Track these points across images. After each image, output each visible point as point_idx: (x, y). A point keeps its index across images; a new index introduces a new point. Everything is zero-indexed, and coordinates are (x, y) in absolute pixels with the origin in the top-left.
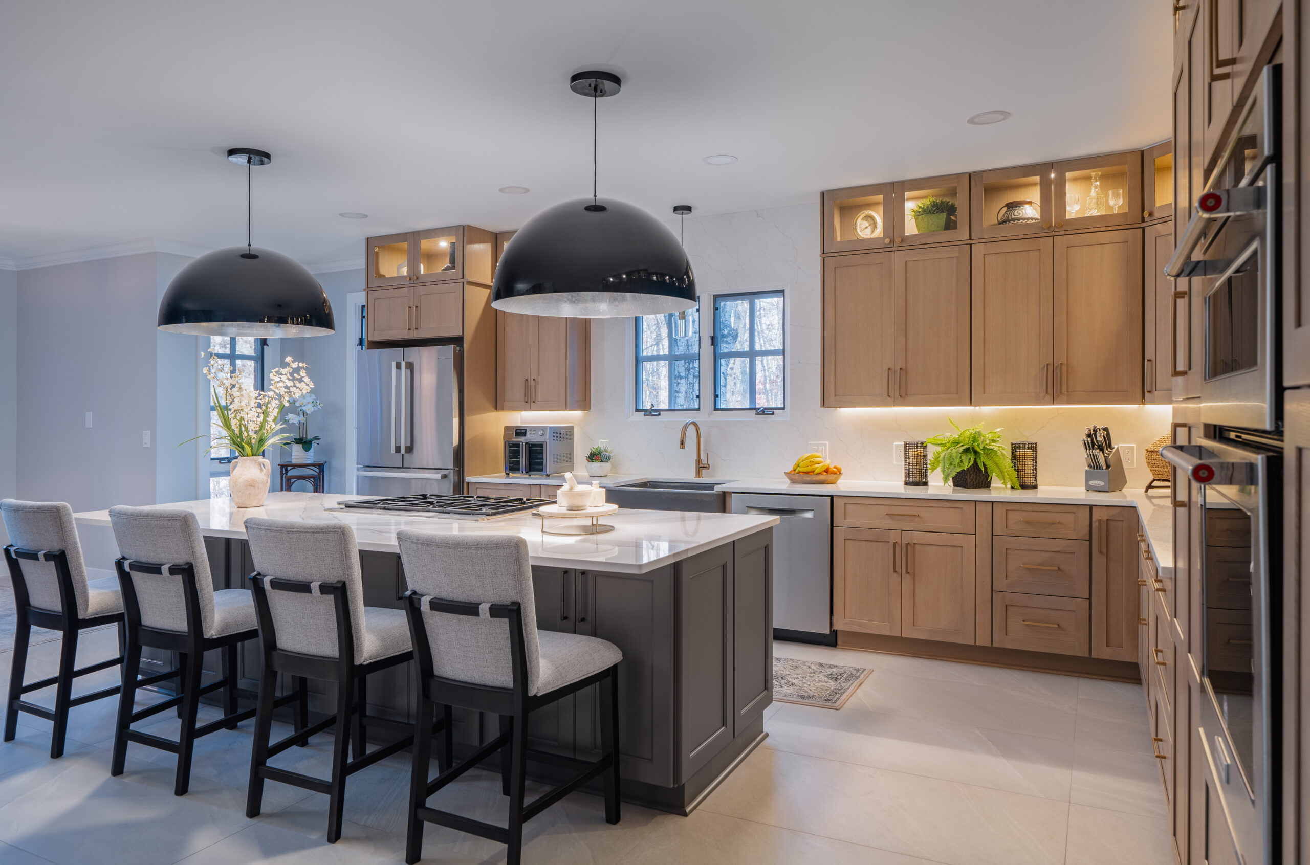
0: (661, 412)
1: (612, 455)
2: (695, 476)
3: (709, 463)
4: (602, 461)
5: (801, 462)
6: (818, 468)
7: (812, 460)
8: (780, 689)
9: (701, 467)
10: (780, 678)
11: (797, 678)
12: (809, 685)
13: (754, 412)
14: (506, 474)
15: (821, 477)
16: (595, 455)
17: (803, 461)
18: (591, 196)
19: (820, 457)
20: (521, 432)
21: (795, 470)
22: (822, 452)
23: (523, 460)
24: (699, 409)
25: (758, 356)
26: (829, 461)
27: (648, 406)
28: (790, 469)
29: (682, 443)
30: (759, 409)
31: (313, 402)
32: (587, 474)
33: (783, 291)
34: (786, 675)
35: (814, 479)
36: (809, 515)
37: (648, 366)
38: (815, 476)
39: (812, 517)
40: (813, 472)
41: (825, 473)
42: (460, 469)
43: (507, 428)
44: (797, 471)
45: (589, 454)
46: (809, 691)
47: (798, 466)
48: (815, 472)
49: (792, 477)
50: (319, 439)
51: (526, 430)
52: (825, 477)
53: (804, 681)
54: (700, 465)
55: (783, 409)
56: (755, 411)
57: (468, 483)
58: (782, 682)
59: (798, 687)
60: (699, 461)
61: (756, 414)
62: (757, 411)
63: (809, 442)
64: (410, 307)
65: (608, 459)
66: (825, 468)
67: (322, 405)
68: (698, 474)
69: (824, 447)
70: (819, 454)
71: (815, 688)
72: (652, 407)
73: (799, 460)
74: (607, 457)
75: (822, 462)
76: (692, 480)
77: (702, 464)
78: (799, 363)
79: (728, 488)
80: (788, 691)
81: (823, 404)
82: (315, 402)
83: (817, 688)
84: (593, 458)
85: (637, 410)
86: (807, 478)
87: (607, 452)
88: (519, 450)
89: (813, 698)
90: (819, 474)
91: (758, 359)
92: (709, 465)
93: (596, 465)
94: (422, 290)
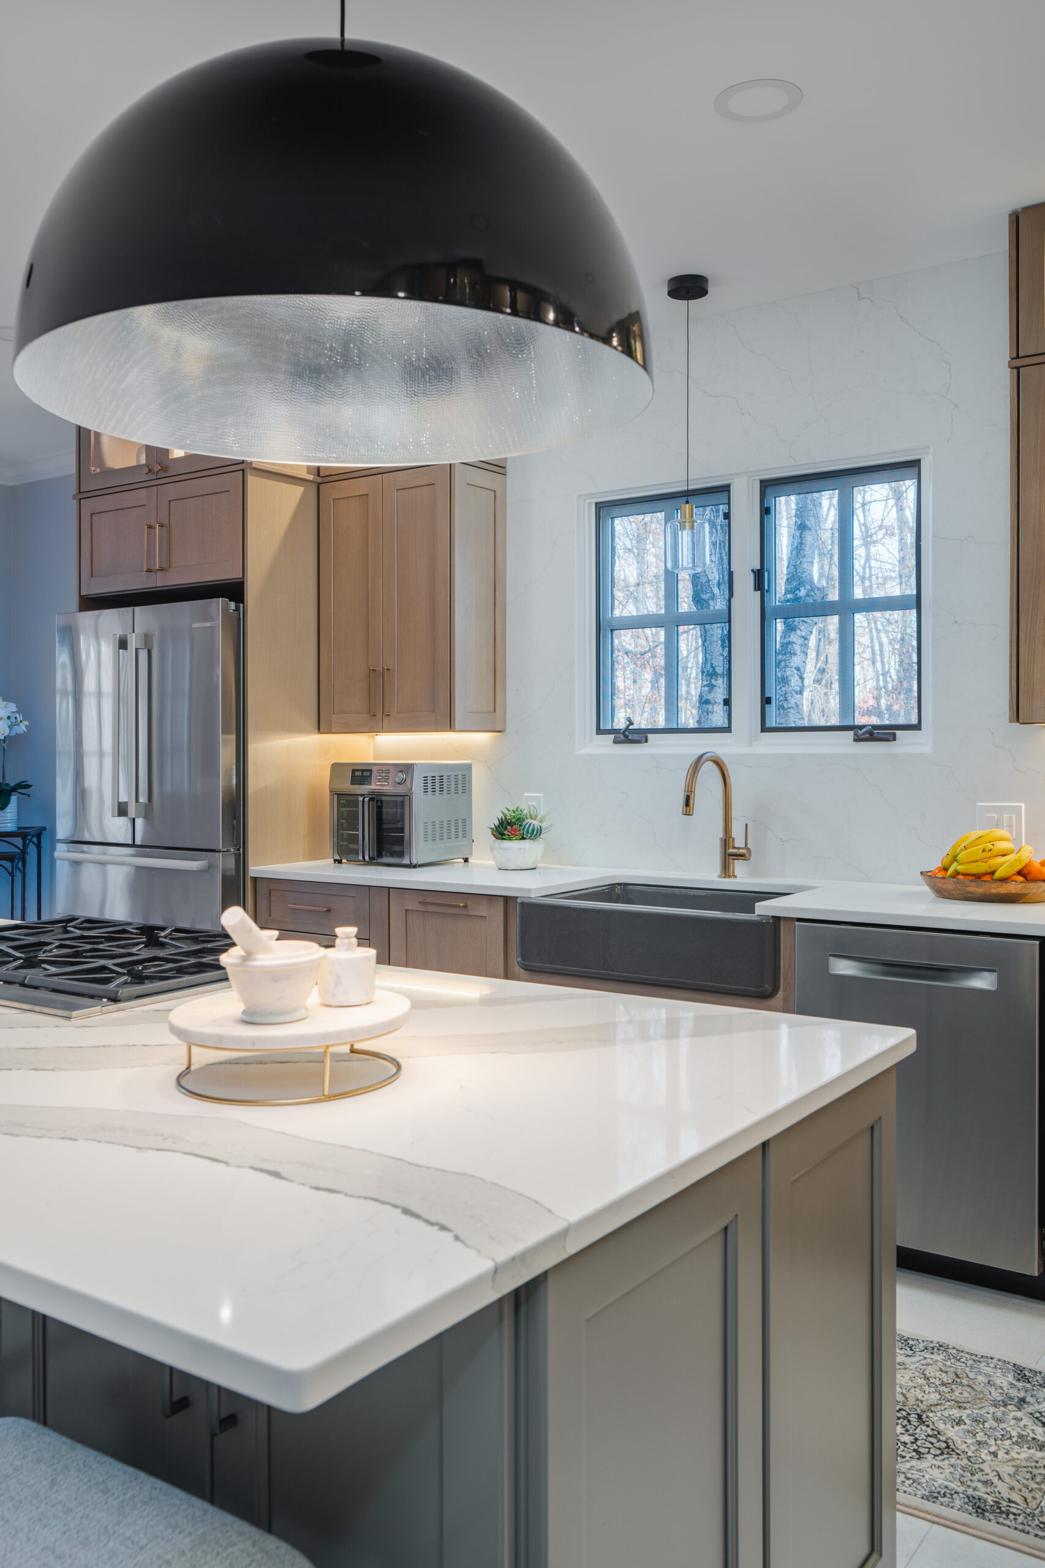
0: (650, 736)
1: (544, 825)
2: (719, 874)
3: (749, 846)
4: (523, 838)
5: (961, 851)
6: (1005, 866)
7: (989, 846)
8: (914, 1463)
9: (730, 855)
10: (913, 1418)
11: (959, 1422)
12: (995, 1454)
13: (850, 734)
14: (335, 861)
15: (1012, 888)
16: (509, 824)
17: (965, 848)
18: (337, 35)
19: (1008, 840)
20: (361, 774)
21: (946, 869)
22: (1010, 826)
23: (365, 831)
24: (728, 729)
25: (859, 611)
26: (1030, 848)
27: (620, 723)
28: (934, 864)
29: (688, 802)
30: (861, 727)
31: (9, 718)
32: (493, 863)
33: (915, 464)
34: (930, 1408)
35: (993, 891)
36: (983, 982)
37: (625, 639)
38: (995, 885)
39: (994, 989)
40: (993, 873)
41: (1021, 879)
42: (239, 850)
43: (336, 767)
44: (951, 870)
45: (497, 823)
46: (995, 1480)
47: (955, 859)
48: (997, 875)
49: (939, 884)
50: (28, 786)
51: (371, 771)
52: (1020, 886)
53: (980, 1437)
54: (731, 850)
55: (917, 727)
56: (852, 732)
57: (255, 880)
58: (921, 1432)
59: (965, 1462)
60: (727, 841)
61: (855, 740)
62: (856, 734)
63: (978, 804)
64: (150, 527)
65: (534, 834)
66: (1019, 867)
67: (27, 723)
68: (726, 870)
69: (1014, 816)
70: (1003, 832)
71: (1012, 1470)
72: (629, 726)
73: (955, 846)
74: (533, 830)
75: (1012, 852)
76: (712, 882)
77: (734, 848)
78: (956, 622)
79: (786, 909)
80: (936, 1473)
81: (1017, 715)
82: (13, 719)
83: (1017, 1467)
84: (505, 832)
85: (600, 731)
86: (978, 889)
87: (535, 819)
88: (357, 812)
89: (1008, 1513)
90: (1004, 880)
91: (859, 618)
92: (749, 850)
93: (512, 846)
94: (172, 491)
